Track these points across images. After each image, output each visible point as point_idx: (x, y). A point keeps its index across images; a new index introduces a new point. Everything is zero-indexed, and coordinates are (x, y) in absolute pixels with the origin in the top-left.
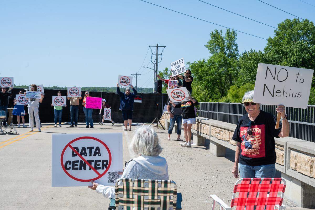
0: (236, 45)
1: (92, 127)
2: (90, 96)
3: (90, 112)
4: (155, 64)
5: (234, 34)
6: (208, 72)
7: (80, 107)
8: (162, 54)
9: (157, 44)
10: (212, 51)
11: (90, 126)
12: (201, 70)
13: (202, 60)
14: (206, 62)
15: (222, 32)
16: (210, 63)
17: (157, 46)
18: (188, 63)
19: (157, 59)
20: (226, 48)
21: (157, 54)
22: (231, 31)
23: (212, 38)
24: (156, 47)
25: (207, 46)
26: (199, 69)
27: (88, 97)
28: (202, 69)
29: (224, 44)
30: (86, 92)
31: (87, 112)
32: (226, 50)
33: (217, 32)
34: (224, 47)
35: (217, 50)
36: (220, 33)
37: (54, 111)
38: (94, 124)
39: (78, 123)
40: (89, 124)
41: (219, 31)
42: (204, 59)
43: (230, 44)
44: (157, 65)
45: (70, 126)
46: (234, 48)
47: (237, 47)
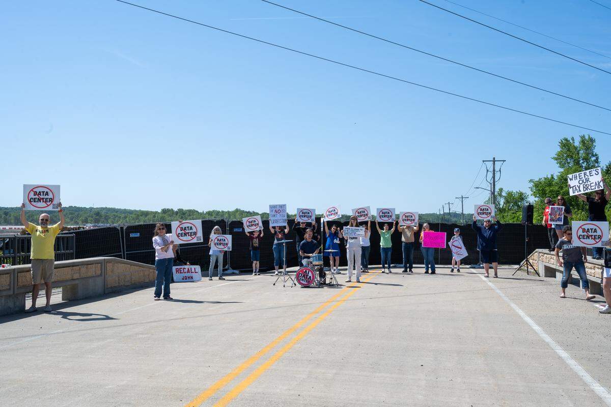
0: (596, 155)
1: (433, 272)
2: (430, 229)
3: (431, 252)
4: (491, 184)
5: (592, 140)
6: (558, 191)
7: (416, 244)
8: (500, 171)
9: (494, 158)
10: (562, 166)
11: (430, 271)
12: (549, 190)
13: (549, 176)
14: (556, 178)
15: (573, 139)
16: (561, 180)
17: (494, 161)
18: (531, 181)
19: (494, 177)
20: (583, 159)
21: (494, 170)
22: (587, 137)
23: (562, 148)
24: (492, 162)
25: (556, 159)
26: (547, 188)
27: (427, 231)
28: (551, 188)
29: (578, 154)
30: (425, 225)
31: (427, 251)
32: (583, 163)
33: (566, 140)
34: (579, 158)
35: (569, 163)
36: (571, 141)
37: (381, 250)
38: (436, 266)
39: (414, 266)
40: (430, 266)
41: (569, 139)
42: (552, 175)
43: (588, 154)
44: (494, 185)
45: (403, 272)
46: (593, 159)
47: (597, 159)
